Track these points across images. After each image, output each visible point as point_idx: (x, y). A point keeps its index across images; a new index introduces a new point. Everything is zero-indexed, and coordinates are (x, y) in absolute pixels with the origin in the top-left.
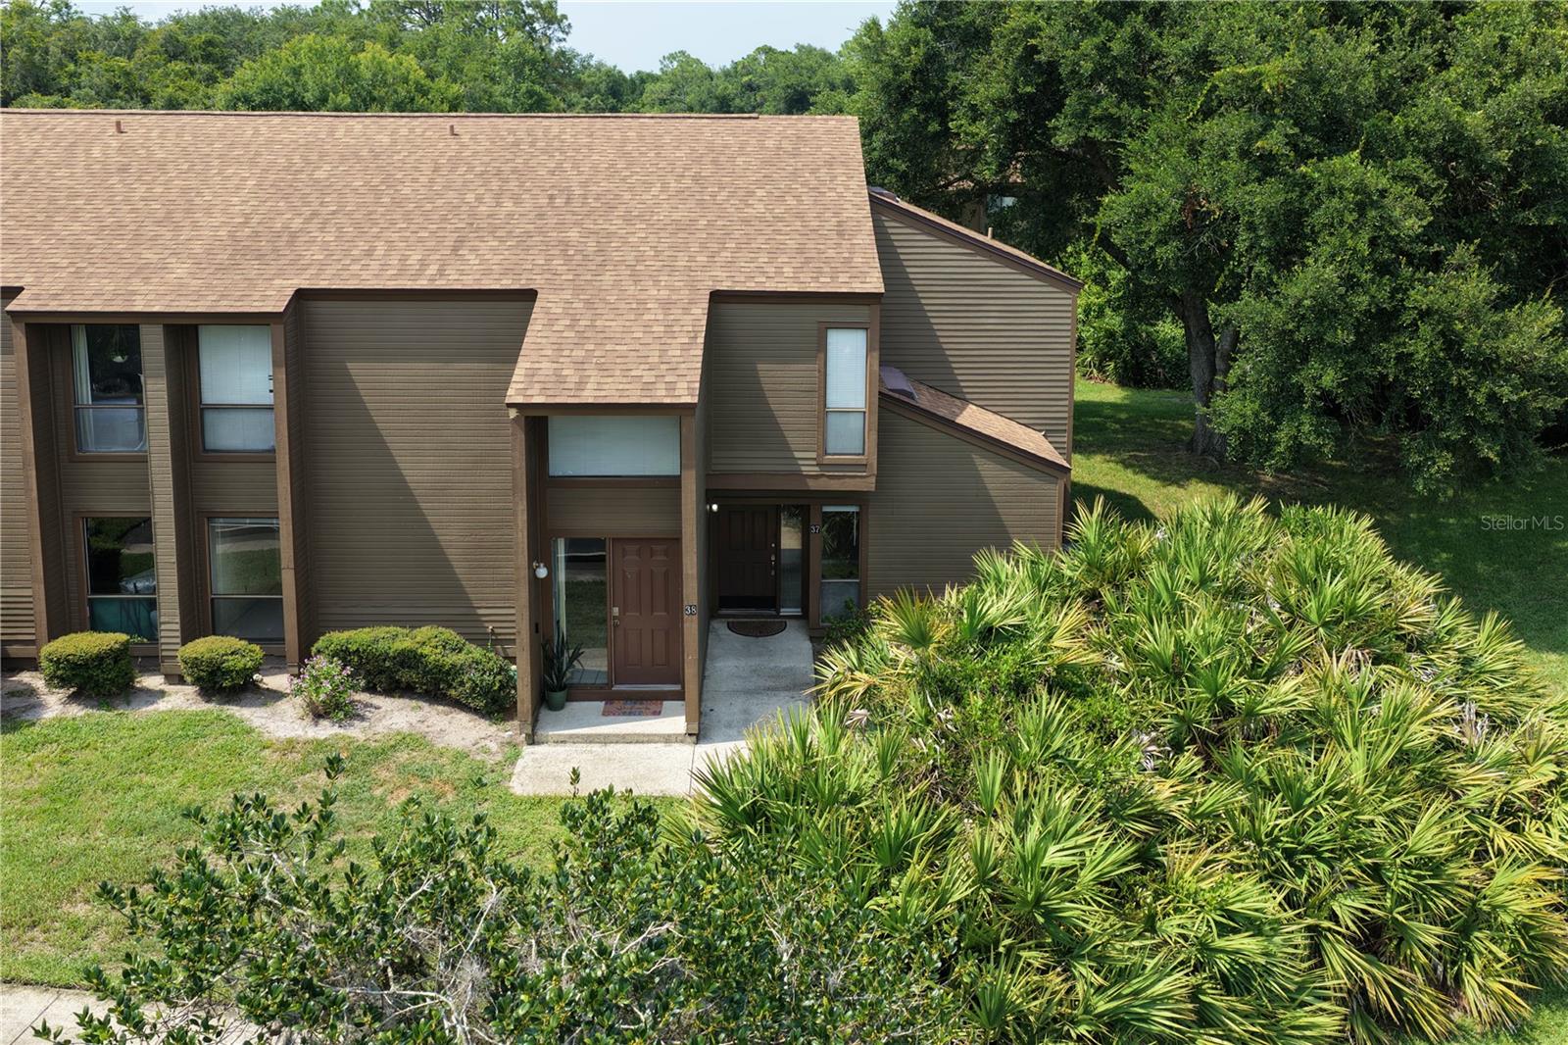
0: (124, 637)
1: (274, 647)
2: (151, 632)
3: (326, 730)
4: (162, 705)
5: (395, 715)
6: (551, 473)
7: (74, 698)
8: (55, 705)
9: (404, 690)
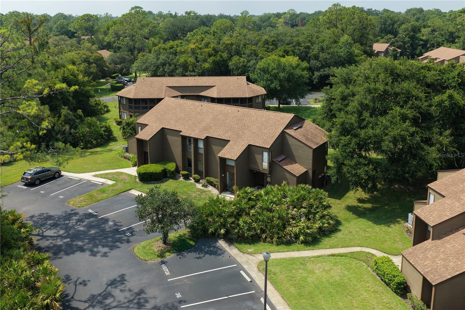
0: (188, 173)
1: (201, 177)
2: (191, 172)
3: (203, 188)
4: (190, 181)
5: (210, 188)
6: (227, 164)
7: (183, 178)
8: (181, 179)
9: (212, 185)
